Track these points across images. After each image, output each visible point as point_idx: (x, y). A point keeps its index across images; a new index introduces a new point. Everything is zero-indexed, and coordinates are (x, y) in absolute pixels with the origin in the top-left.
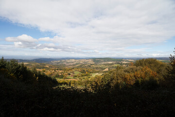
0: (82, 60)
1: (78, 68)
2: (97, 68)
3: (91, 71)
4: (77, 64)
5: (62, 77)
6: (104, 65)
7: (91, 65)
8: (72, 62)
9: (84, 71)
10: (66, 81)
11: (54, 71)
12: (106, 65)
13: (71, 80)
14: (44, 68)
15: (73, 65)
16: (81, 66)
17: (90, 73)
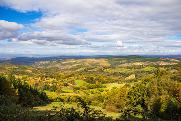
0: (88, 60)
1: (81, 73)
2: (115, 74)
3: (105, 79)
4: (78, 67)
5: (54, 89)
6: (128, 68)
7: (105, 68)
8: (71, 64)
9: (92, 79)
10: (62, 97)
11: (40, 79)
12: (130, 68)
13: (71, 94)
14: (23, 73)
15: (72, 69)
16: (85, 71)
17: (103, 83)
